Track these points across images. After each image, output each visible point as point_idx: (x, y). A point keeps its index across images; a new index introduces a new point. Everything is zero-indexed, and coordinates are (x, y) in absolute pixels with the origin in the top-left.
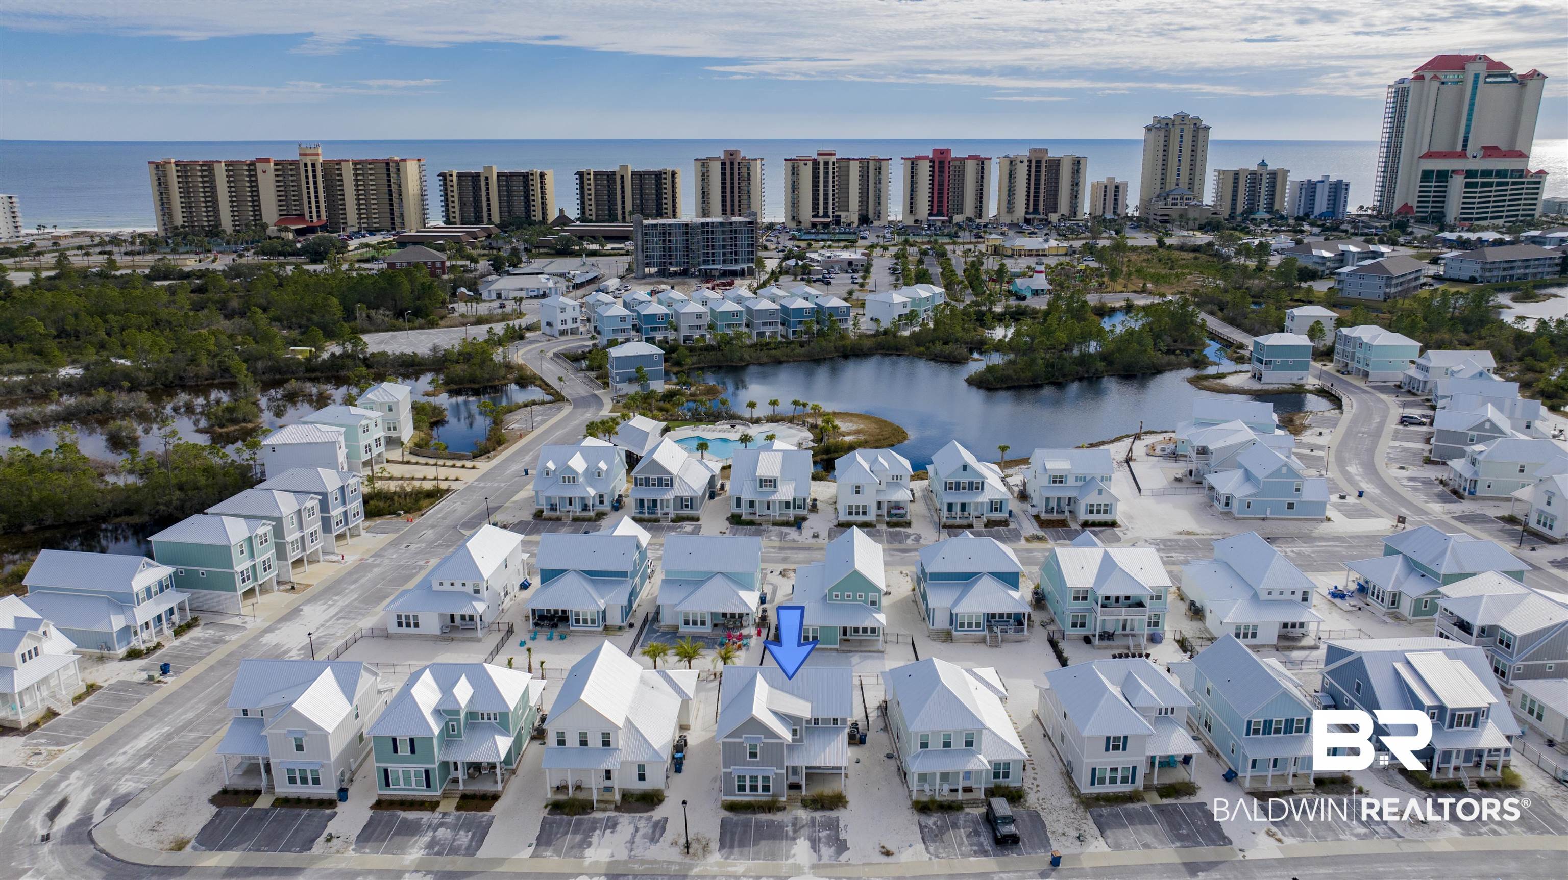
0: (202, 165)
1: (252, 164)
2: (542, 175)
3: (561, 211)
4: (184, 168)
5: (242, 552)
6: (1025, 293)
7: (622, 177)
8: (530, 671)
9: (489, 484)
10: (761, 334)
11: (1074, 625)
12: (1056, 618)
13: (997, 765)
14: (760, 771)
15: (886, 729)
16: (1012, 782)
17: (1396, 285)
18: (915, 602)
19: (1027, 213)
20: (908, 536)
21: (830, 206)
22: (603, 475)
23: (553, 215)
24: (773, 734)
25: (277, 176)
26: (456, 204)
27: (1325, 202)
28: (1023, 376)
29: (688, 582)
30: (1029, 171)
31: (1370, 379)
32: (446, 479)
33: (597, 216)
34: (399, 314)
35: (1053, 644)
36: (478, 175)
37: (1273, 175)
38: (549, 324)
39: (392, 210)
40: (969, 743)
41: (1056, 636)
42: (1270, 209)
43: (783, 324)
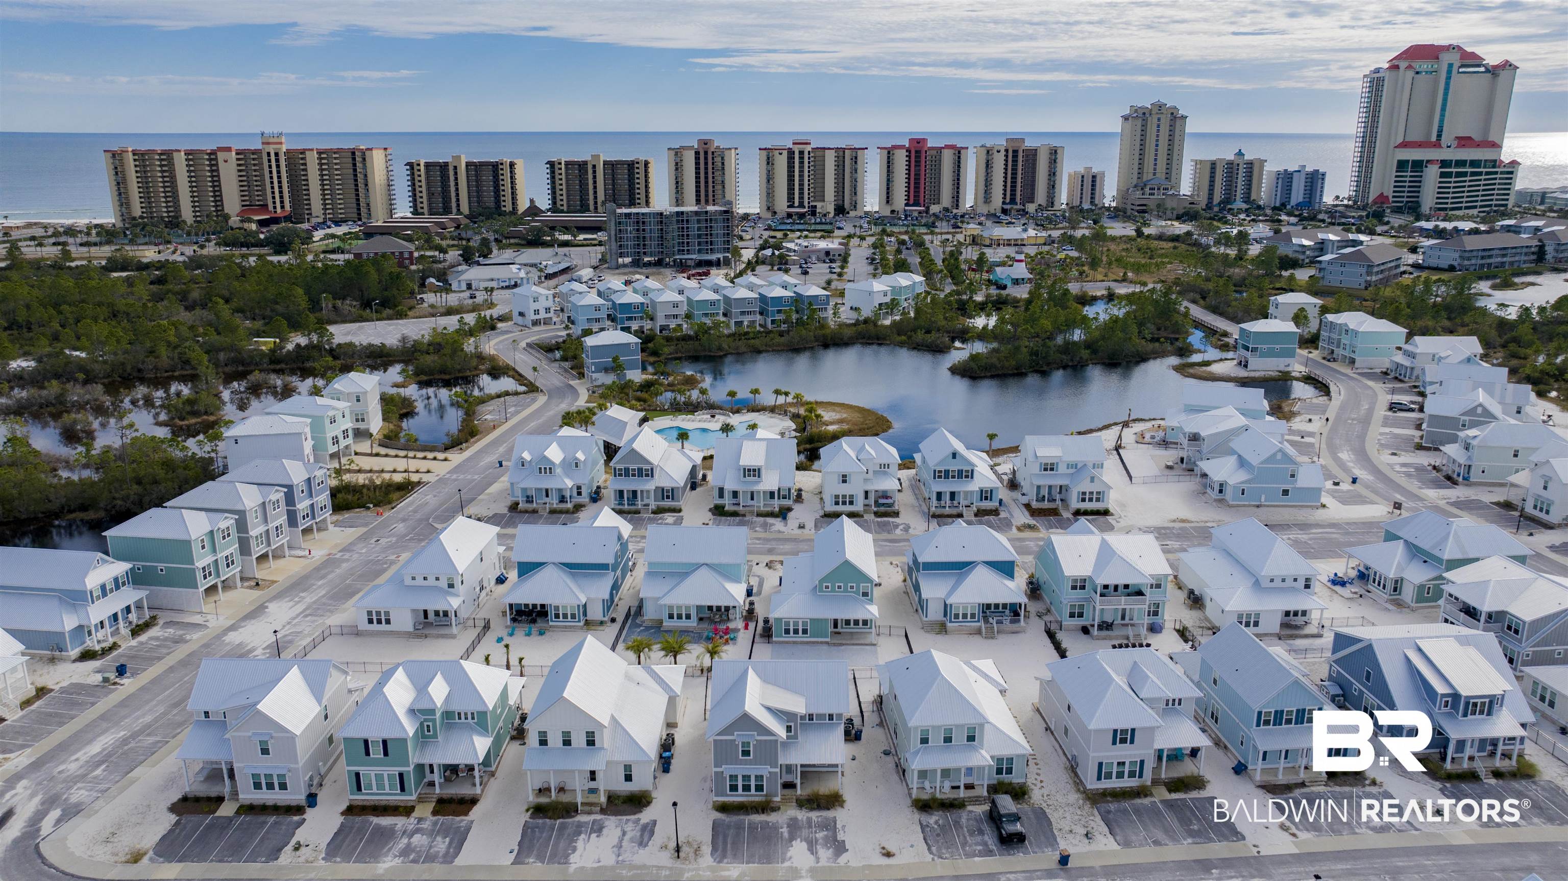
0: (161, 154)
1: (213, 153)
2: (512, 165)
3: (532, 201)
4: (141, 157)
5: (203, 547)
6: (1004, 282)
7: (594, 166)
8: (508, 667)
9: (462, 477)
10: (739, 324)
11: (1072, 615)
12: (1052, 608)
13: (1000, 760)
14: (753, 770)
15: (881, 724)
16: (1015, 778)
17: (1377, 273)
18: (906, 593)
19: (1004, 203)
20: (897, 526)
21: (806, 196)
22: (581, 466)
23: (523, 205)
24: (766, 731)
25: (239, 165)
26: (424, 194)
27: (1302, 192)
28: (1007, 364)
29: (672, 574)
30: (1006, 161)
31: (1357, 365)
32: (417, 472)
33: (568, 206)
34: (366, 304)
35: (1051, 635)
36: (446, 165)
37: (1250, 165)
38: (521, 314)
39: (358, 200)
40: (971, 738)
41: (1053, 627)
42: (1247, 199)
43: (761, 313)
